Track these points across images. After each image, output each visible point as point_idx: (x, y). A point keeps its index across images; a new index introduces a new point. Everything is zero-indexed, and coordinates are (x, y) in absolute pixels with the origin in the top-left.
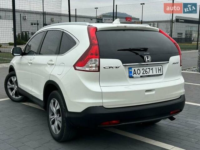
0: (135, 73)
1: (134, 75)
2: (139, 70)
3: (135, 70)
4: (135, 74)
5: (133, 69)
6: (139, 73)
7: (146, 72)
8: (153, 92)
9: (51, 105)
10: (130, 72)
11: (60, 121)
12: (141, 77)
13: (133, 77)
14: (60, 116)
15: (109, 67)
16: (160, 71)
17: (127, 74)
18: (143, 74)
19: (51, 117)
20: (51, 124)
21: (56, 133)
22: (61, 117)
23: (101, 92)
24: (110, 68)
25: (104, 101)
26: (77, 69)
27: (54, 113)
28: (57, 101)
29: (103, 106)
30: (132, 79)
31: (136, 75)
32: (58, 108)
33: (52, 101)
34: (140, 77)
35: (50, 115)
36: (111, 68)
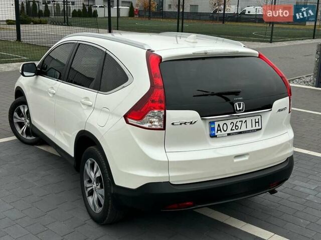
0: (219, 129)
1: (217, 132)
2: (225, 125)
3: (219, 125)
4: (219, 132)
5: (216, 124)
6: (225, 130)
7: (237, 128)
8: (246, 158)
9: (87, 168)
10: (212, 129)
11: (101, 195)
12: (229, 134)
13: (216, 136)
14: (101, 187)
15: (179, 123)
16: (257, 124)
17: (208, 132)
18: (231, 130)
19: (87, 185)
20: (87, 195)
21: (95, 210)
22: (103, 190)
23: (166, 162)
24: (181, 124)
25: (171, 174)
26: (130, 122)
27: (93, 180)
28: (96, 164)
29: (169, 182)
30: (214, 139)
31: (221, 133)
32: (98, 175)
33: (89, 162)
34: (227, 135)
35: (85, 182)
36: (183, 124)
